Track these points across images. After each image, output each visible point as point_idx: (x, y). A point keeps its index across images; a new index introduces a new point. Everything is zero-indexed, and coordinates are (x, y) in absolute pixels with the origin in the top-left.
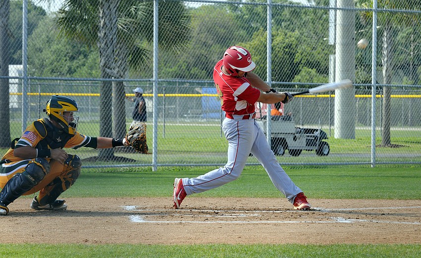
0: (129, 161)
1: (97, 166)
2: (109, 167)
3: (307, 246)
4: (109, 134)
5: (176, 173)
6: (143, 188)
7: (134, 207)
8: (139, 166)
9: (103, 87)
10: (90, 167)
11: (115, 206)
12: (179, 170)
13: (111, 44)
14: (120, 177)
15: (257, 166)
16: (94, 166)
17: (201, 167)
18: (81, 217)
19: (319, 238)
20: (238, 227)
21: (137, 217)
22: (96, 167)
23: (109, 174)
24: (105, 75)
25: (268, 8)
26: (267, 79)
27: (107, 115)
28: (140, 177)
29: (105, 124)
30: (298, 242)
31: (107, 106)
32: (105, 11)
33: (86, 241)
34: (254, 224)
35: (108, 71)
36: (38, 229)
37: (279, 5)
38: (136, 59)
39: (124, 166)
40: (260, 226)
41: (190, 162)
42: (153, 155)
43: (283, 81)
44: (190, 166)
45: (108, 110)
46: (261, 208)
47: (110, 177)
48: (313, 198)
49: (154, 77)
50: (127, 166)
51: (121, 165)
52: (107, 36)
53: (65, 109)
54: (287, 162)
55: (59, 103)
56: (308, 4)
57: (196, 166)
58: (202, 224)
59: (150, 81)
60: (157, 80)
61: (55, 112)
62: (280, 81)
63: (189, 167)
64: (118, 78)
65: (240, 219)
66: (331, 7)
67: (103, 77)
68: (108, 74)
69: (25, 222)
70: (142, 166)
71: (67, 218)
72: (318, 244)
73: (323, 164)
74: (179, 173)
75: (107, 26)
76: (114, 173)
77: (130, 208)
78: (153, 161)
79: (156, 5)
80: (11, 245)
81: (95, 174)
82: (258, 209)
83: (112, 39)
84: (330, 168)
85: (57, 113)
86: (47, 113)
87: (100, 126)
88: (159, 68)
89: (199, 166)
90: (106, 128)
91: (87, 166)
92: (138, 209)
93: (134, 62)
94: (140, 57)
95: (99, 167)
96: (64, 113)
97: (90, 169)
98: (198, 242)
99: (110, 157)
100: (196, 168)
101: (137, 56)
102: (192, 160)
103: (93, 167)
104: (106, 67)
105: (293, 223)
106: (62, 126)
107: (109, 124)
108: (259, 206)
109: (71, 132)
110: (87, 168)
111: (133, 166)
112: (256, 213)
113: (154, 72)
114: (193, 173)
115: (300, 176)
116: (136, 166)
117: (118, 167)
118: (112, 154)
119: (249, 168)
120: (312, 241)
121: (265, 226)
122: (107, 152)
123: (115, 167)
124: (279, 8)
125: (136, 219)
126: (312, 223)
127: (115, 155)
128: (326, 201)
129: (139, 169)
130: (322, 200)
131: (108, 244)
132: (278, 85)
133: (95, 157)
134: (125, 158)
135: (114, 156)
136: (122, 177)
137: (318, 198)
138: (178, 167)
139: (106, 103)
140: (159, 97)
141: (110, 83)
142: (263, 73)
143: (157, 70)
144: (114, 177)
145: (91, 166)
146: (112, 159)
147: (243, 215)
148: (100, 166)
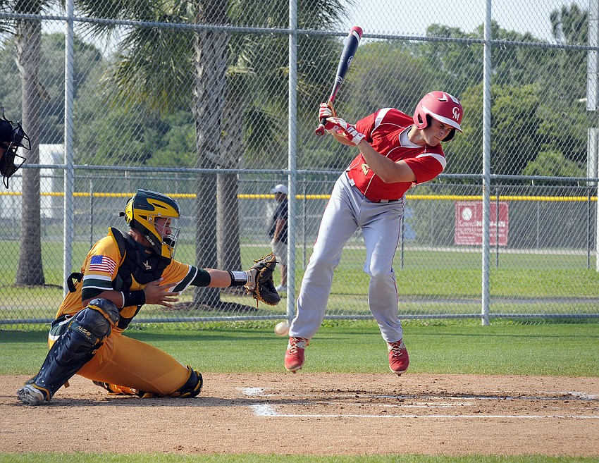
0: (247, 310)
1: (192, 318)
2: (211, 320)
3: (559, 459)
4: (212, 264)
5: (327, 330)
6: (271, 356)
7: (259, 389)
8: (264, 318)
9: (203, 184)
10: (180, 321)
11: (226, 388)
12: (333, 326)
13: (217, 109)
14: (231, 338)
15: (465, 321)
16: (186, 318)
17: (370, 321)
18: (168, 408)
19: (578, 444)
20: (438, 426)
21: (266, 407)
22: (190, 321)
23: (212, 334)
24: (205, 162)
25: (485, 47)
26: (483, 170)
27: (210, 232)
28: (265, 338)
29: (206, 246)
30: (544, 452)
31: (210, 215)
32: (206, 52)
33: (180, 448)
34: (466, 420)
35: (211, 155)
36: (96, 428)
37: (503, 43)
38: (258, 135)
39: (238, 319)
40: (477, 424)
41: (350, 313)
42: (288, 299)
43: (511, 173)
44: (352, 319)
45: (210, 223)
46: (477, 392)
47: (214, 338)
48: (566, 375)
49: (289, 166)
50: (243, 319)
51: (234, 317)
52: (209, 96)
53: (159, 212)
54: (517, 312)
55: (150, 201)
56: (554, 40)
57: (361, 318)
58: (377, 419)
59: (282, 172)
60: (294, 172)
61: (142, 217)
62: (506, 174)
63: (350, 321)
64: (228, 168)
65: (442, 411)
66: (592, 45)
67: (203, 166)
68: (210, 162)
69: (74, 414)
70: (269, 318)
71: (145, 408)
72: (578, 455)
73: (578, 316)
74: (332, 331)
75: (208, 79)
76: (221, 331)
77: (251, 392)
78: (288, 311)
79: (293, 43)
80: (52, 456)
81: (188, 332)
82: (472, 395)
83: (217, 101)
84: (591, 322)
85: (145, 218)
86: (126, 218)
87: (198, 250)
88: (298, 151)
89: (366, 318)
90: (206, 254)
91: (175, 318)
92: (266, 392)
93: (255, 139)
94: (266, 131)
95: (196, 321)
96: (157, 219)
97: (180, 325)
98: (371, 451)
99: (215, 303)
100: (361, 323)
101: (260, 131)
102: (354, 309)
103: (185, 321)
104: (208, 149)
105: (534, 419)
106: (151, 241)
107: (212, 246)
108: (473, 388)
109: (165, 253)
110: (174, 321)
111: (254, 319)
112: (470, 401)
113: (290, 157)
114: (356, 331)
115: (539, 336)
116: (259, 318)
117: (227, 319)
118: (218, 298)
119: (451, 322)
120: (567, 449)
121: (484, 423)
122: (210, 294)
123: (222, 319)
124: (503, 48)
125: (263, 411)
126: (566, 418)
127: (223, 299)
128: (588, 380)
129: (263, 323)
130: (581, 379)
131: (217, 454)
132: (502, 180)
133: (188, 304)
134: (239, 306)
135: (220, 303)
136: (236, 339)
137: (574, 375)
138: (330, 321)
139: (207, 210)
140: (297, 199)
141: (214, 176)
142: (477, 158)
143: (294, 153)
144: (222, 338)
145: (180, 317)
146: (218, 306)
147: (445, 405)
148: (197, 318)
